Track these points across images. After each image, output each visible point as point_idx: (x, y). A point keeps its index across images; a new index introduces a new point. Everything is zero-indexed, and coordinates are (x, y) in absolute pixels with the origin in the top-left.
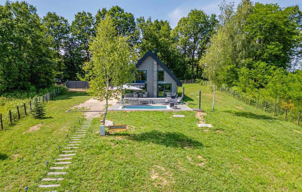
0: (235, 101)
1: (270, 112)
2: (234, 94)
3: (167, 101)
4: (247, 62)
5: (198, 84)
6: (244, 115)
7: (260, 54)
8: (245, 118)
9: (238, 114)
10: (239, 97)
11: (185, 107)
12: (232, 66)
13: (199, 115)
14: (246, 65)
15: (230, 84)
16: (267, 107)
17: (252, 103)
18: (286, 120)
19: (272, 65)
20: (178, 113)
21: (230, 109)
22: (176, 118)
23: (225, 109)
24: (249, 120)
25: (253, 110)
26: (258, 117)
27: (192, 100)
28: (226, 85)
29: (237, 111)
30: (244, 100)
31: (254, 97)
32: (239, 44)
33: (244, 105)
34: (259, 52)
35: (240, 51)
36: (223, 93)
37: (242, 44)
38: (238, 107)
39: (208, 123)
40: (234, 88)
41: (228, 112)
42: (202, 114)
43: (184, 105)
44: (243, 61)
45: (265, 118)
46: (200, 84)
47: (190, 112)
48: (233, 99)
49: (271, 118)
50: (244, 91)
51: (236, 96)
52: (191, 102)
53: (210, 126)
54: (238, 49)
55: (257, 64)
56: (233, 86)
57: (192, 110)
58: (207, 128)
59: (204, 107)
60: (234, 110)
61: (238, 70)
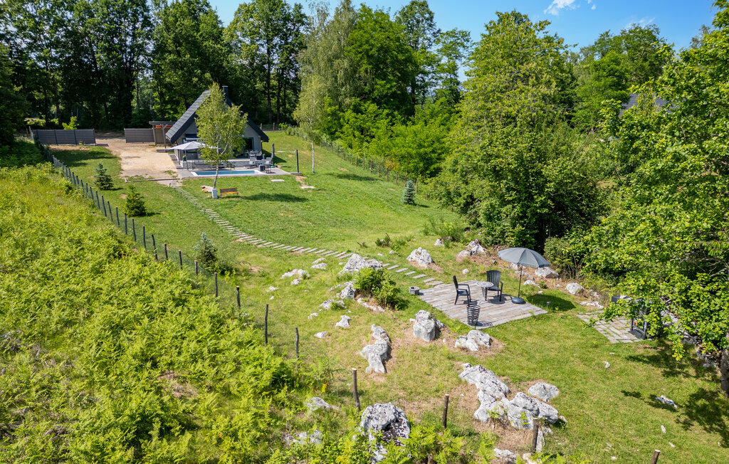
0: (339, 160)
1: (375, 173)
2: (338, 151)
3: (251, 163)
4: (353, 103)
5: (283, 133)
6: (347, 177)
7: (369, 91)
8: (347, 180)
9: (340, 176)
10: (345, 155)
11: (278, 170)
12: (333, 108)
13: (298, 179)
14: (351, 107)
15: (333, 136)
16: (373, 167)
17: (359, 162)
18: (388, 181)
19: (385, 108)
20: (274, 178)
21: (332, 171)
22: (274, 182)
23: (327, 172)
24: (351, 182)
25: (359, 171)
26: (360, 179)
27: (285, 162)
28: (328, 137)
29: (340, 173)
30: (350, 159)
31: (362, 155)
32: (341, 74)
33: (350, 166)
34: (367, 88)
35: (343, 85)
36: (324, 149)
37: (345, 74)
38: (342, 169)
39: (310, 185)
40: (338, 142)
41: (330, 174)
42: (302, 177)
43: (276, 168)
44: (348, 101)
45: (367, 179)
46: (288, 133)
47: (289, 176)
48: (337, 158)
49: (373, 179)
50: (350, 146)
51: (341, 154)
52: (284, 164)
53: (312, 187)
54: (339, 81)
55: (366, 106)
56: (337, 138)
57: (289, 173)
58: (310, 189)
59: (303, 170)
60: (336, 172)
61: (341, 114)
